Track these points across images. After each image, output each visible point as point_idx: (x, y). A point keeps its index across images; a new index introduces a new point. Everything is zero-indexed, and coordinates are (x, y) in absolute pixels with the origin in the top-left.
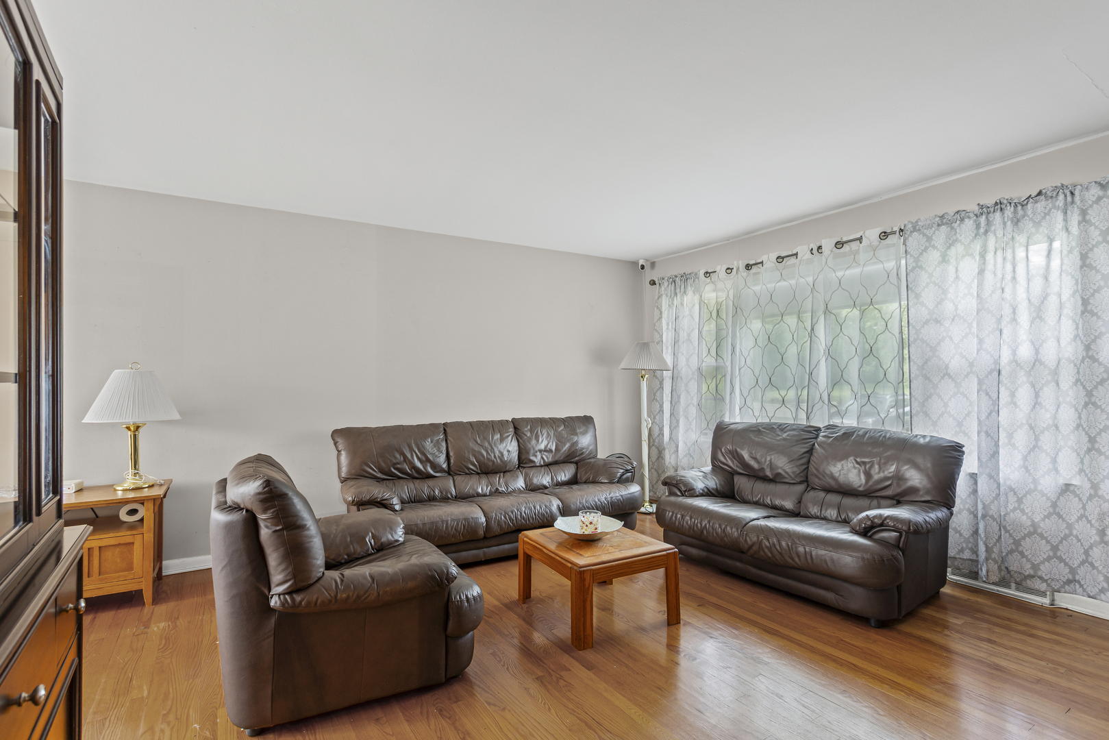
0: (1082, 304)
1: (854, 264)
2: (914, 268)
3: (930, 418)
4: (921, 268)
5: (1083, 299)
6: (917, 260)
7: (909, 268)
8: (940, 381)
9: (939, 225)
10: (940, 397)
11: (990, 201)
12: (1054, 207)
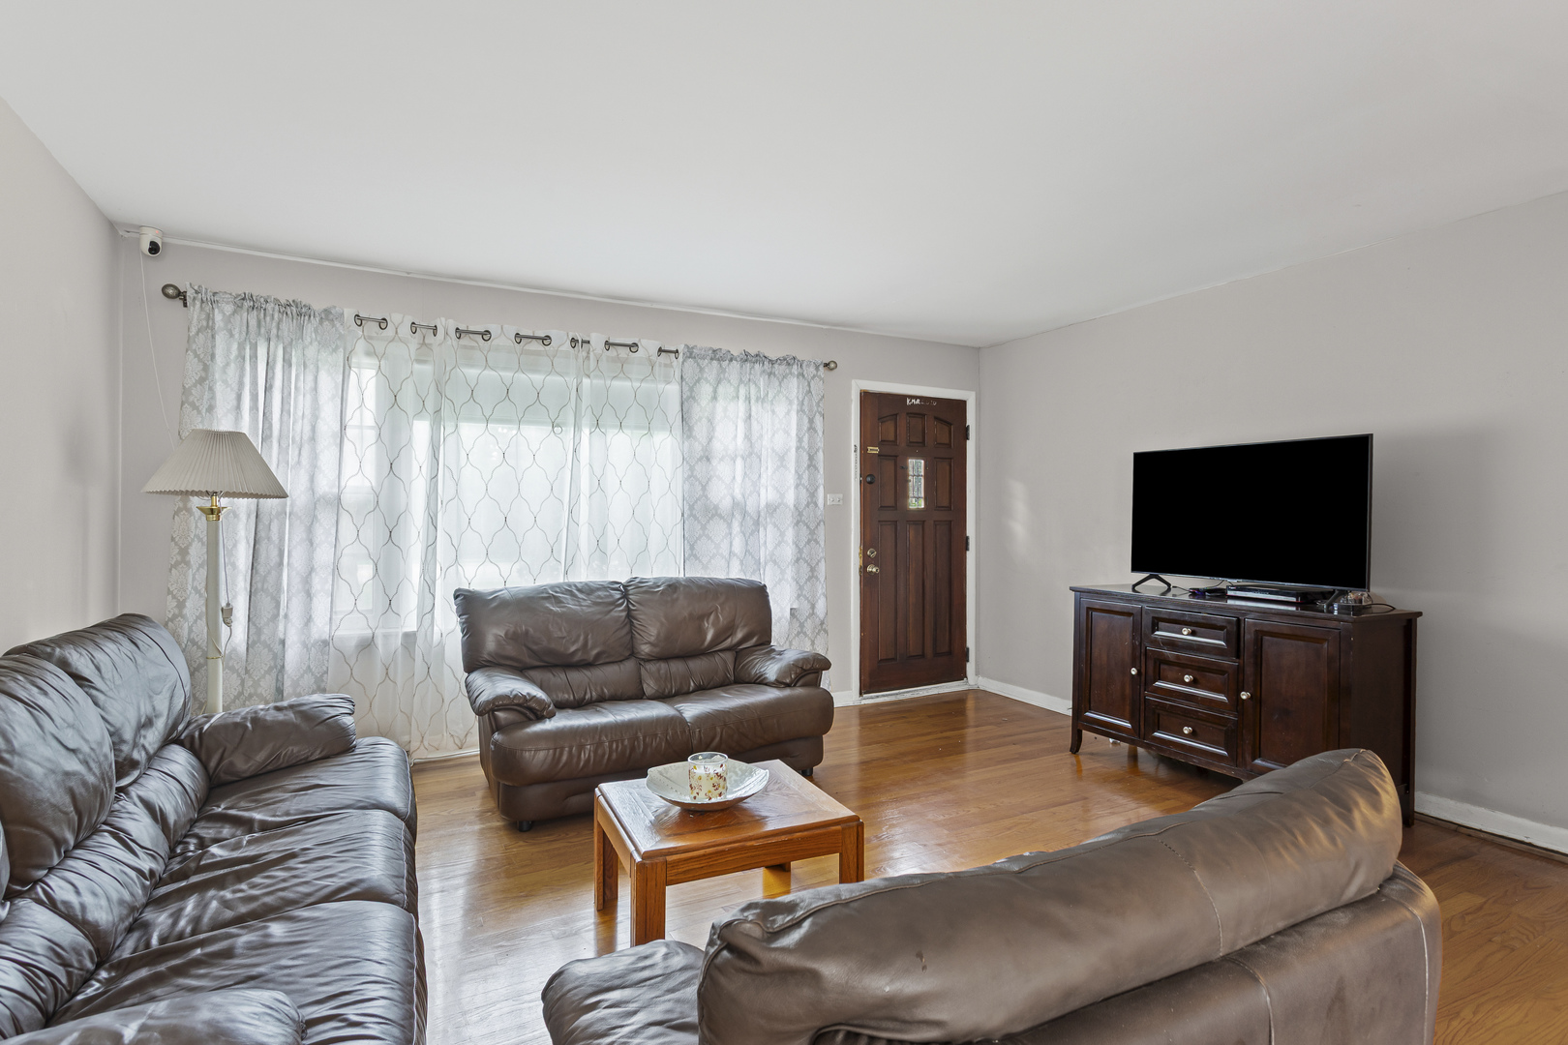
0: (809, 459)
1: (622, 375)
2: (689, 398)
3: (700, 561)
4: (694, 398)
5: (810, 455)
6: (691, 390)
7: (684, 397)
8: (708, 522)
9: (712, 359)
10: (709, 538)
11: (753, 352)
12: (791, 373)
